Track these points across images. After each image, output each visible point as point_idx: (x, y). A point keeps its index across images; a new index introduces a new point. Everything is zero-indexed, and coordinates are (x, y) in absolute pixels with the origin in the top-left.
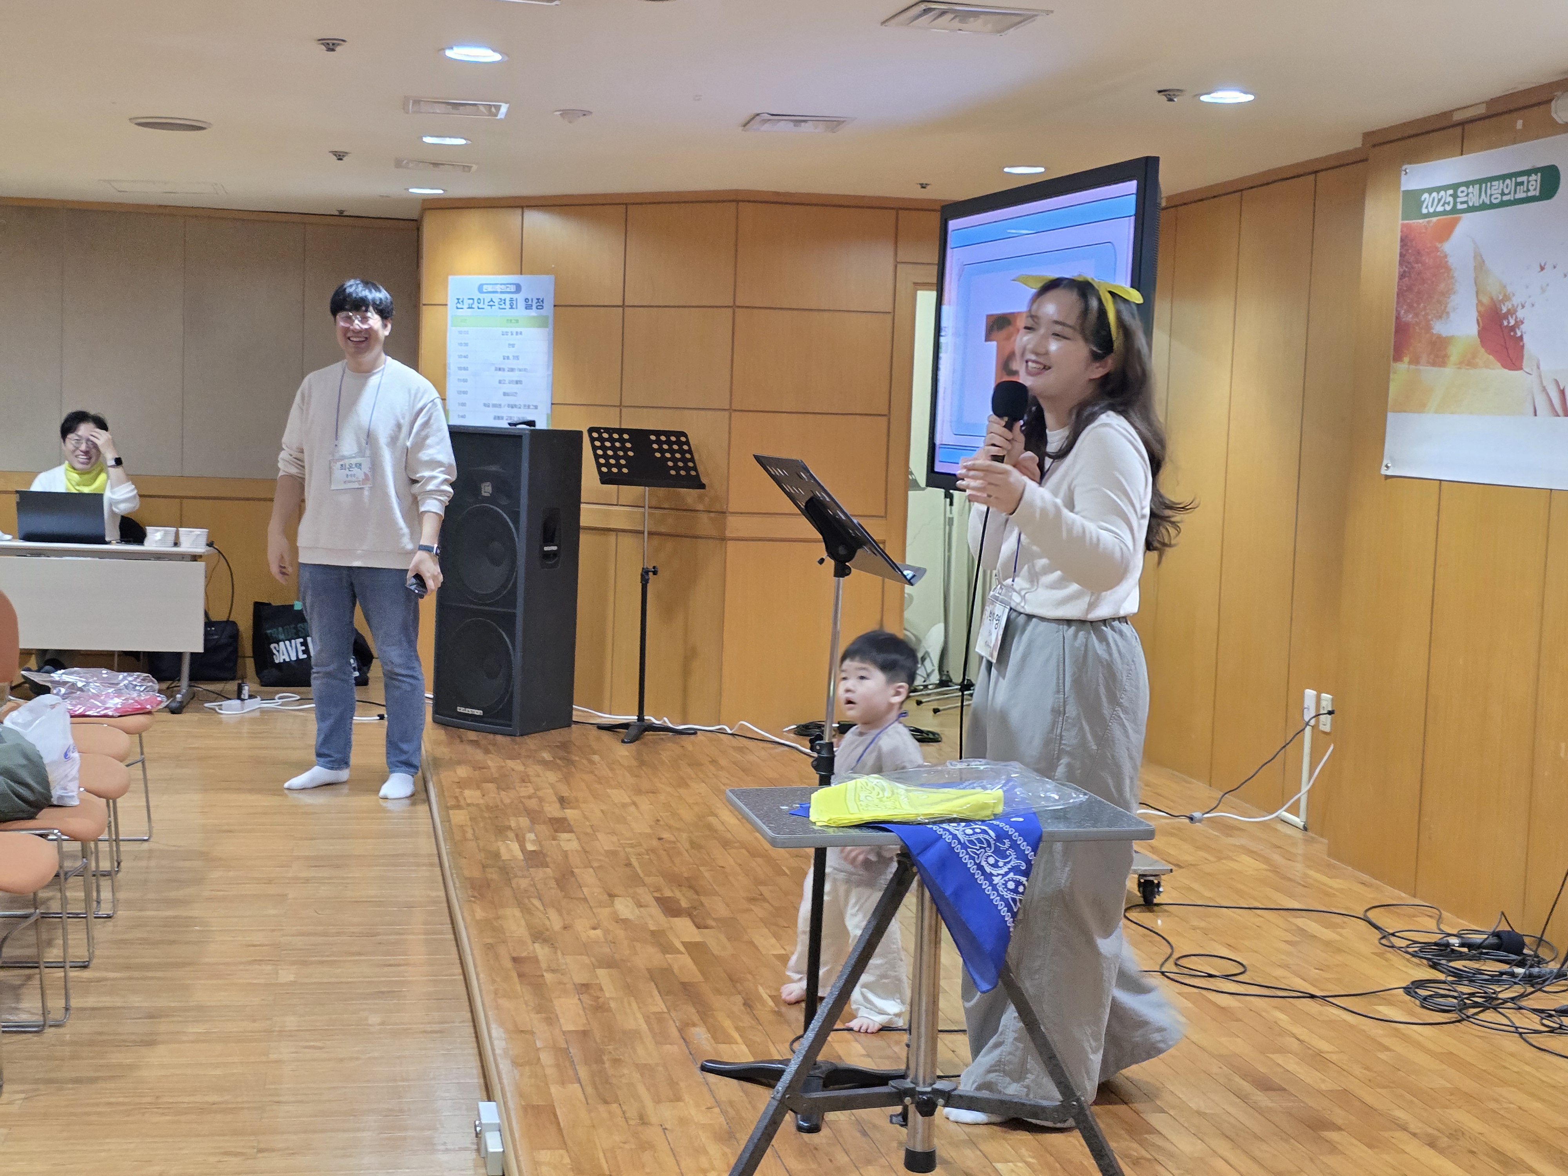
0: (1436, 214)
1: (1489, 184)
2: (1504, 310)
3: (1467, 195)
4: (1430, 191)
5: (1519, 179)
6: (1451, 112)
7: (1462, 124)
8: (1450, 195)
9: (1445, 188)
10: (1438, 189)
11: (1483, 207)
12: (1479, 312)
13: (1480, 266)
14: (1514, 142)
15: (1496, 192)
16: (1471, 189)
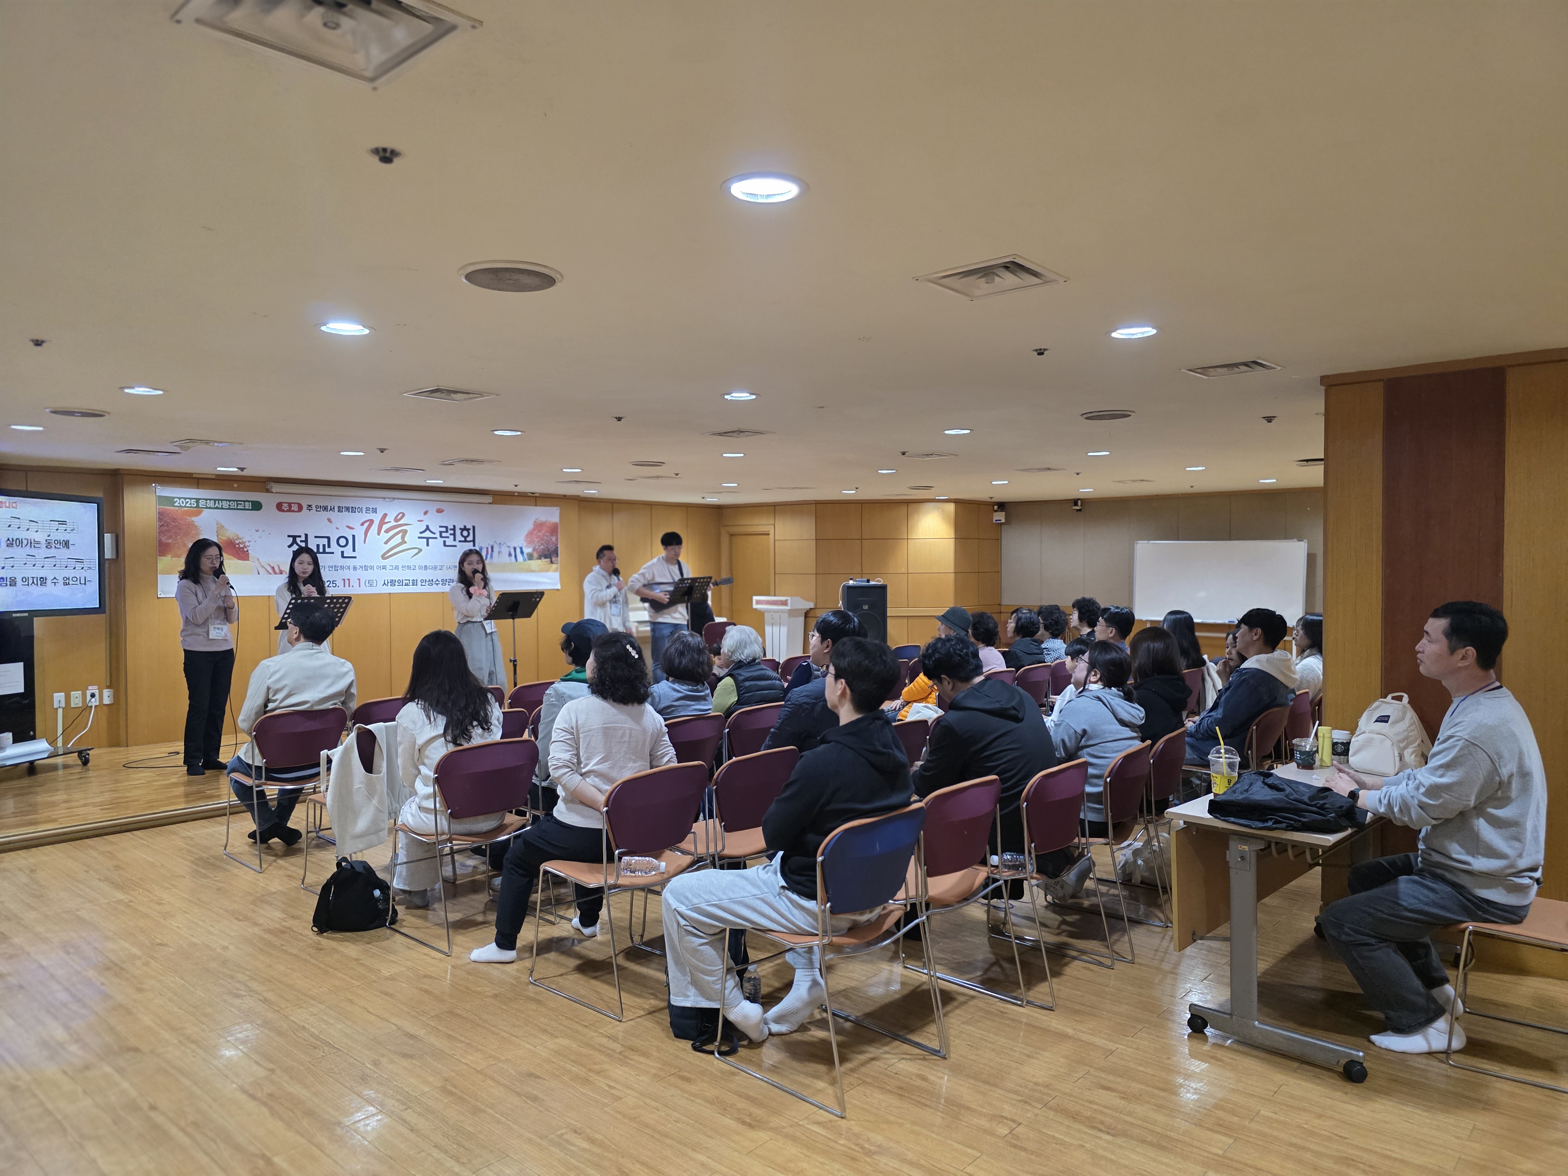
0: (185, 507)
1: (220, 502)
2: (237, 542)
3: (206, 503)
4: (180, 498)
5: (239, 503)
6: (192, 474)
7: (198, 479)
8: (193, 502)
9: (191, 499)
10: (185, 499)
11: (217, 508)
13: (220, 528)
14: (232, 490)
15: (225, 505)
16: (208, 501)
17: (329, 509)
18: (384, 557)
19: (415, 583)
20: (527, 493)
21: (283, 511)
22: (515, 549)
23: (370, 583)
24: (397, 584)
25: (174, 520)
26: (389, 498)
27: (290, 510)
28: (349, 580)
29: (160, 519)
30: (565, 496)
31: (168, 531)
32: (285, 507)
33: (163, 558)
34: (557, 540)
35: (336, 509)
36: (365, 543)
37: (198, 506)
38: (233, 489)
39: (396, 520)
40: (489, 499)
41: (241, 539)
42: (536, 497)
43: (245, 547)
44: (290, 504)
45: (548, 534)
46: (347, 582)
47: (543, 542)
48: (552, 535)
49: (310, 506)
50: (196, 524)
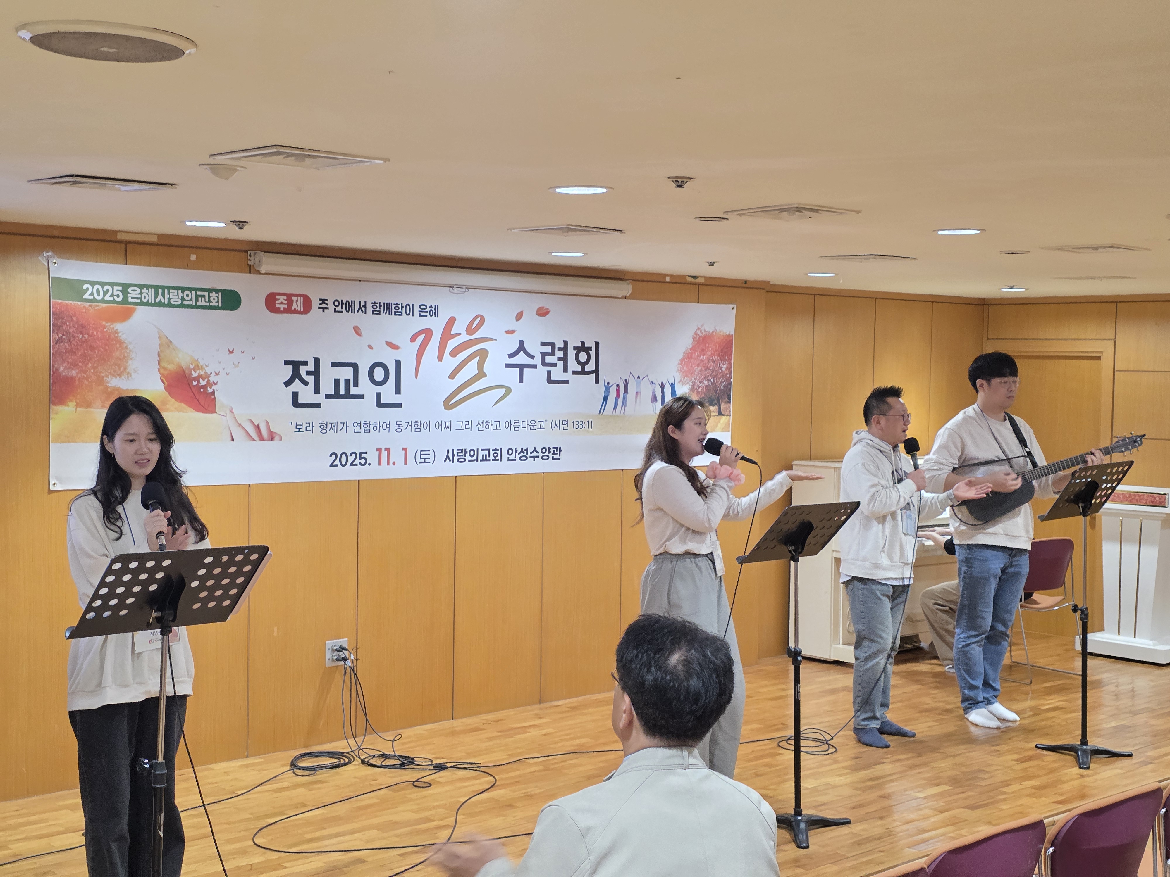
0: (103, 301)
1: (166, 291)
2: (195, 375)
3: (141, 293)
4: (93, 283)
5: (199, 293)
6: (115, 232)
7: (127, 243)
8: (117, 290)
9: (112, 285)
10: (103, 284)
11: (160, 304)
12: (162, 375)
13: (166, 344)
15: (175, 297)
16: (145, 290)
17: (357, 308)
18: (448, 404)
19: (496, 455)
20: (684, 277)
21: (277, 311)
22: (662, 386)
23: (424, 457)
24: (468, 457)
25: (82, 328)
26: (459, 287)
27: (289, 310)
28: (388, 450)
29: (56, 327)
30: (746, 282)
31: (72, 352)
32: (281, 302)
33: (60, 408)
34: (729, 368)
35: (369, 309)
36: (416, 377)
37: (125, 301)
38: (188, 266)
39: (470, 330)
40: (624, 289)
41: (202, 368)
42: (699, 285)
43: (209, 385)
44: (289, 297)
45: (715, 358)
46: (384, 454)
47: (707, 373)
48: (722, 360)
49: (324, 301)
50: (123, 337)
